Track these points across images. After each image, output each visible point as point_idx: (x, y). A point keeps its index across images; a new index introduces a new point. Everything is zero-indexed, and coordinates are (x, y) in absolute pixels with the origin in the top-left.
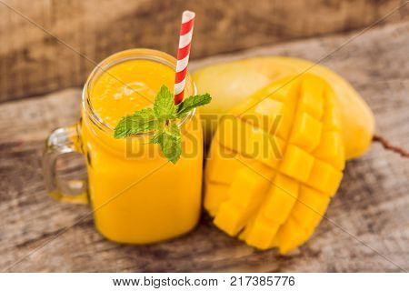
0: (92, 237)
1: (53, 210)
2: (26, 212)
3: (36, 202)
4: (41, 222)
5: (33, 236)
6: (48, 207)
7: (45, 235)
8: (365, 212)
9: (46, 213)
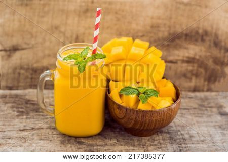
0: (53, 132)
1: (40, 122)
2: (28, 121)
3: (34, 118)
4: (33, 125)
5: (28, 128)
6: (38, 121)
7: (33, 129)
8: (180, 146)
9: (37, 122)
